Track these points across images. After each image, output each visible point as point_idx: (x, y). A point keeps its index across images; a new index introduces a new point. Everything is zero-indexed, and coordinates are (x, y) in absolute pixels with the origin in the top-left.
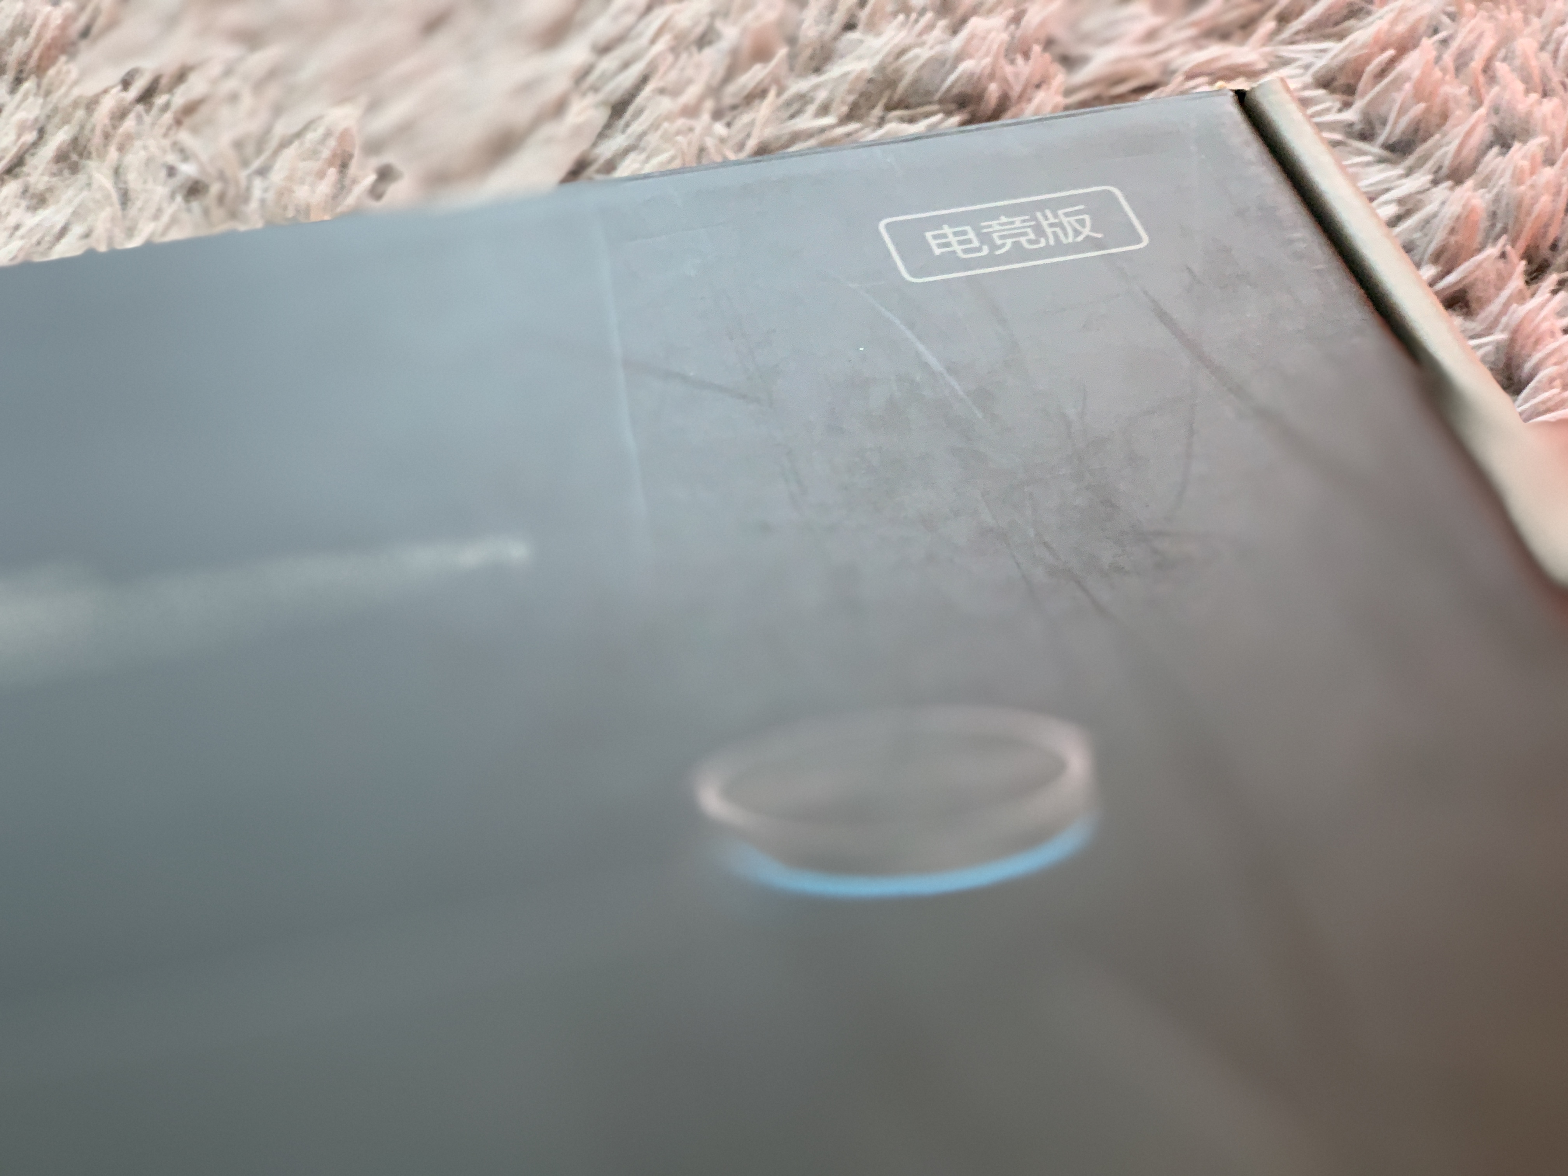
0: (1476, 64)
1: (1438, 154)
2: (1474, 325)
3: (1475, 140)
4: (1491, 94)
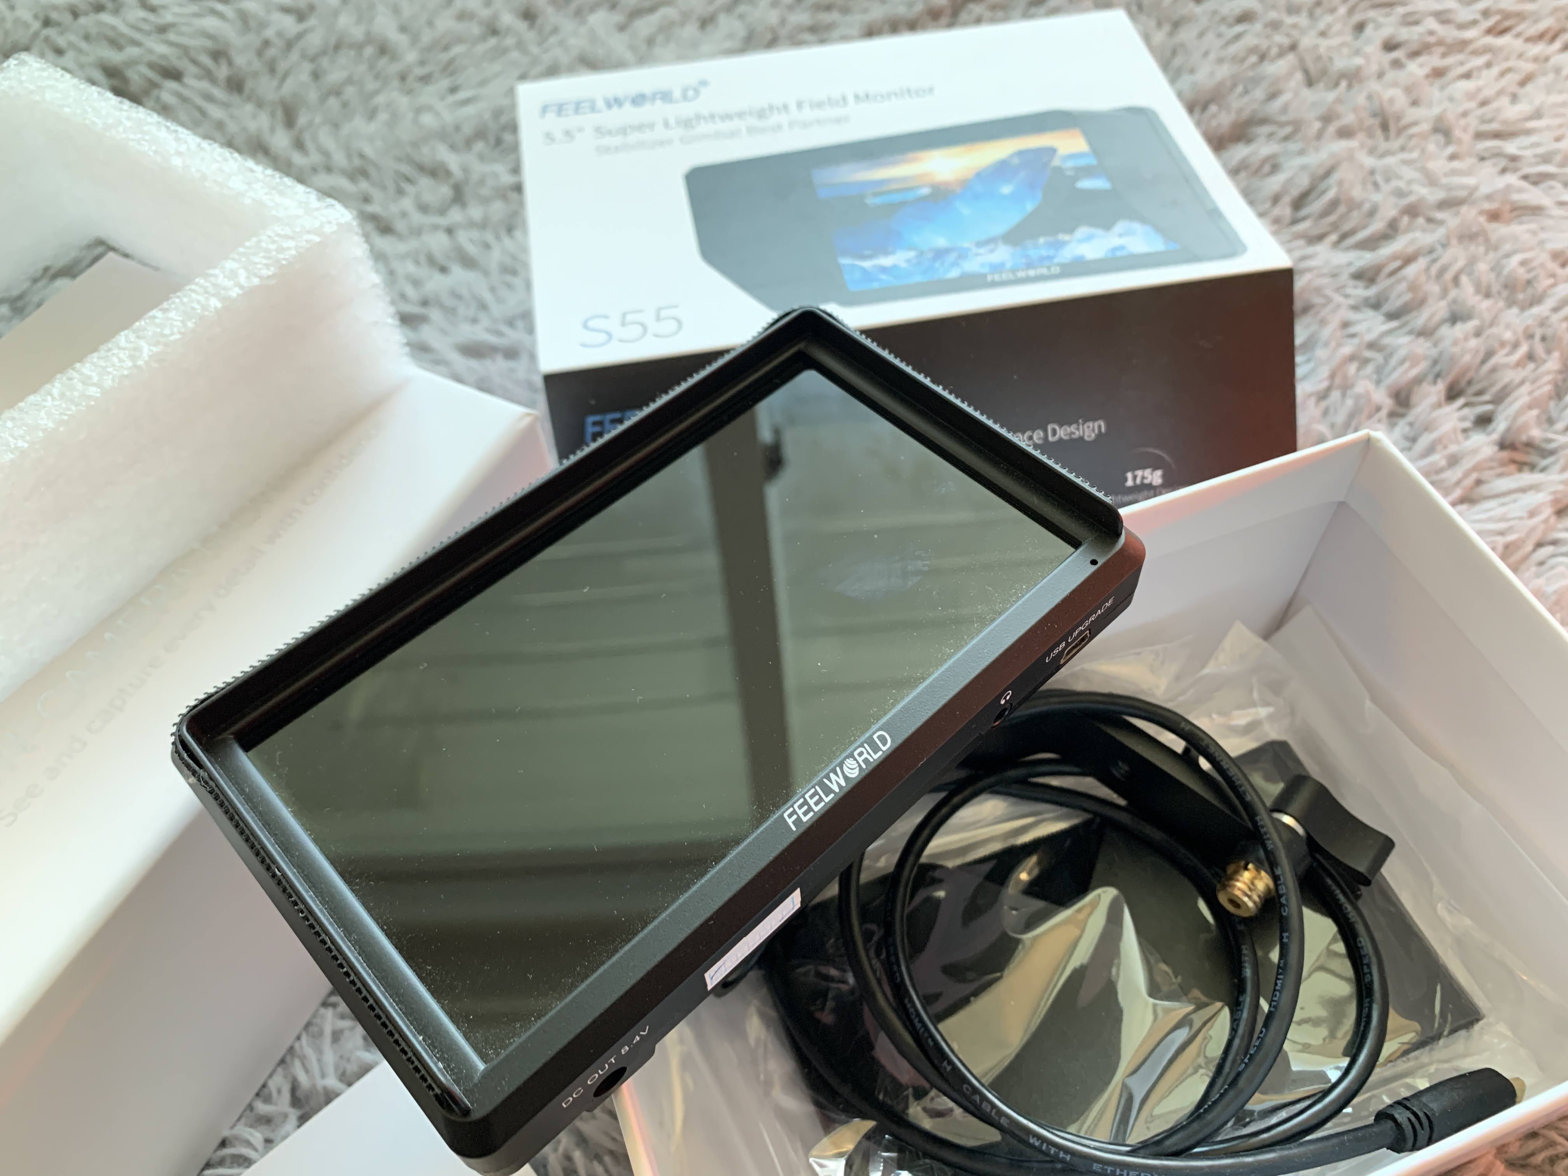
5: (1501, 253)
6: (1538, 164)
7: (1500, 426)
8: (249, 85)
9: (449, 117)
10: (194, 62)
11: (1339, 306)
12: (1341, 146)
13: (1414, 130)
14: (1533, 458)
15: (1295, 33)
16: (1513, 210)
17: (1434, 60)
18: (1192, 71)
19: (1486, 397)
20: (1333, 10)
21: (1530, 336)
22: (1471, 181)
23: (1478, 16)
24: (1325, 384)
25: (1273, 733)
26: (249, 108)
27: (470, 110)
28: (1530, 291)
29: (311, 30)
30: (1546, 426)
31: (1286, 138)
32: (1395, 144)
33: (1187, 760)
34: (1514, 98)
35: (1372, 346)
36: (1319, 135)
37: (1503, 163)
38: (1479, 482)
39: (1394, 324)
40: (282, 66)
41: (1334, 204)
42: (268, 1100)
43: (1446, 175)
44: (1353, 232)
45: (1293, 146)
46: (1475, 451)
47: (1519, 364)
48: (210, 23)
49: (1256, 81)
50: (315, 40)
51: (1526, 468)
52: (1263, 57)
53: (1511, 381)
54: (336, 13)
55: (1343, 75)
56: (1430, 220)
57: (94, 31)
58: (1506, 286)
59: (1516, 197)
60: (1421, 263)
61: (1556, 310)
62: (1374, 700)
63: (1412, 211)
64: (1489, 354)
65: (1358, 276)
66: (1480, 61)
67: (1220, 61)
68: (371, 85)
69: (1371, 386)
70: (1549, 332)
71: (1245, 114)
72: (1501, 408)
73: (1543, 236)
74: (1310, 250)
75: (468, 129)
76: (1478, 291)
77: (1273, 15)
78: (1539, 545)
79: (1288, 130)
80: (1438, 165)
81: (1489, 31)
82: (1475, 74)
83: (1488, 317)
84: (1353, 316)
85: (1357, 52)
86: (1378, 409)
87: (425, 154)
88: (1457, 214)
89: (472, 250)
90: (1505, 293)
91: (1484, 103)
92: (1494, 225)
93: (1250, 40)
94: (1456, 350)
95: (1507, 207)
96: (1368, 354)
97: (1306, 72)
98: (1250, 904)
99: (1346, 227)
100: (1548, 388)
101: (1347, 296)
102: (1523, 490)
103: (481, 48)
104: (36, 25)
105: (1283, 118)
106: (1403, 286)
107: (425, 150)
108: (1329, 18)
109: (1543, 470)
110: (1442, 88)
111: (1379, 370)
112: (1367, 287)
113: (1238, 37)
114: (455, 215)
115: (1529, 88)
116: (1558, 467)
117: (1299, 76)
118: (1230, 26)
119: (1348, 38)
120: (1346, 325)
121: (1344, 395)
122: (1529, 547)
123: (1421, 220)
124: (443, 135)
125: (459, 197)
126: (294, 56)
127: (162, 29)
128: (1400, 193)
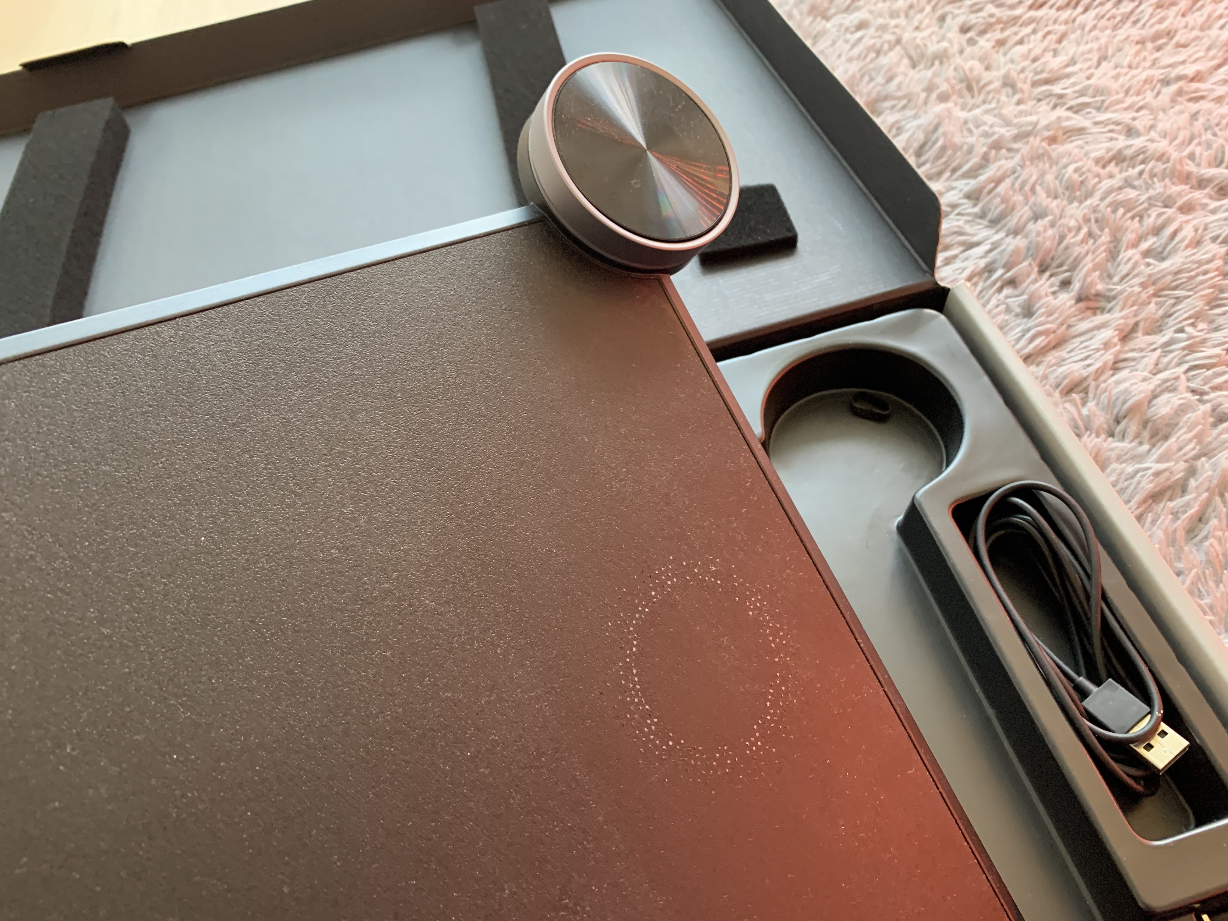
0: (1027, 188)
1: (1009, 224)
2: (1016, 292)
3: (1024, 218)
4: (1032, 200)
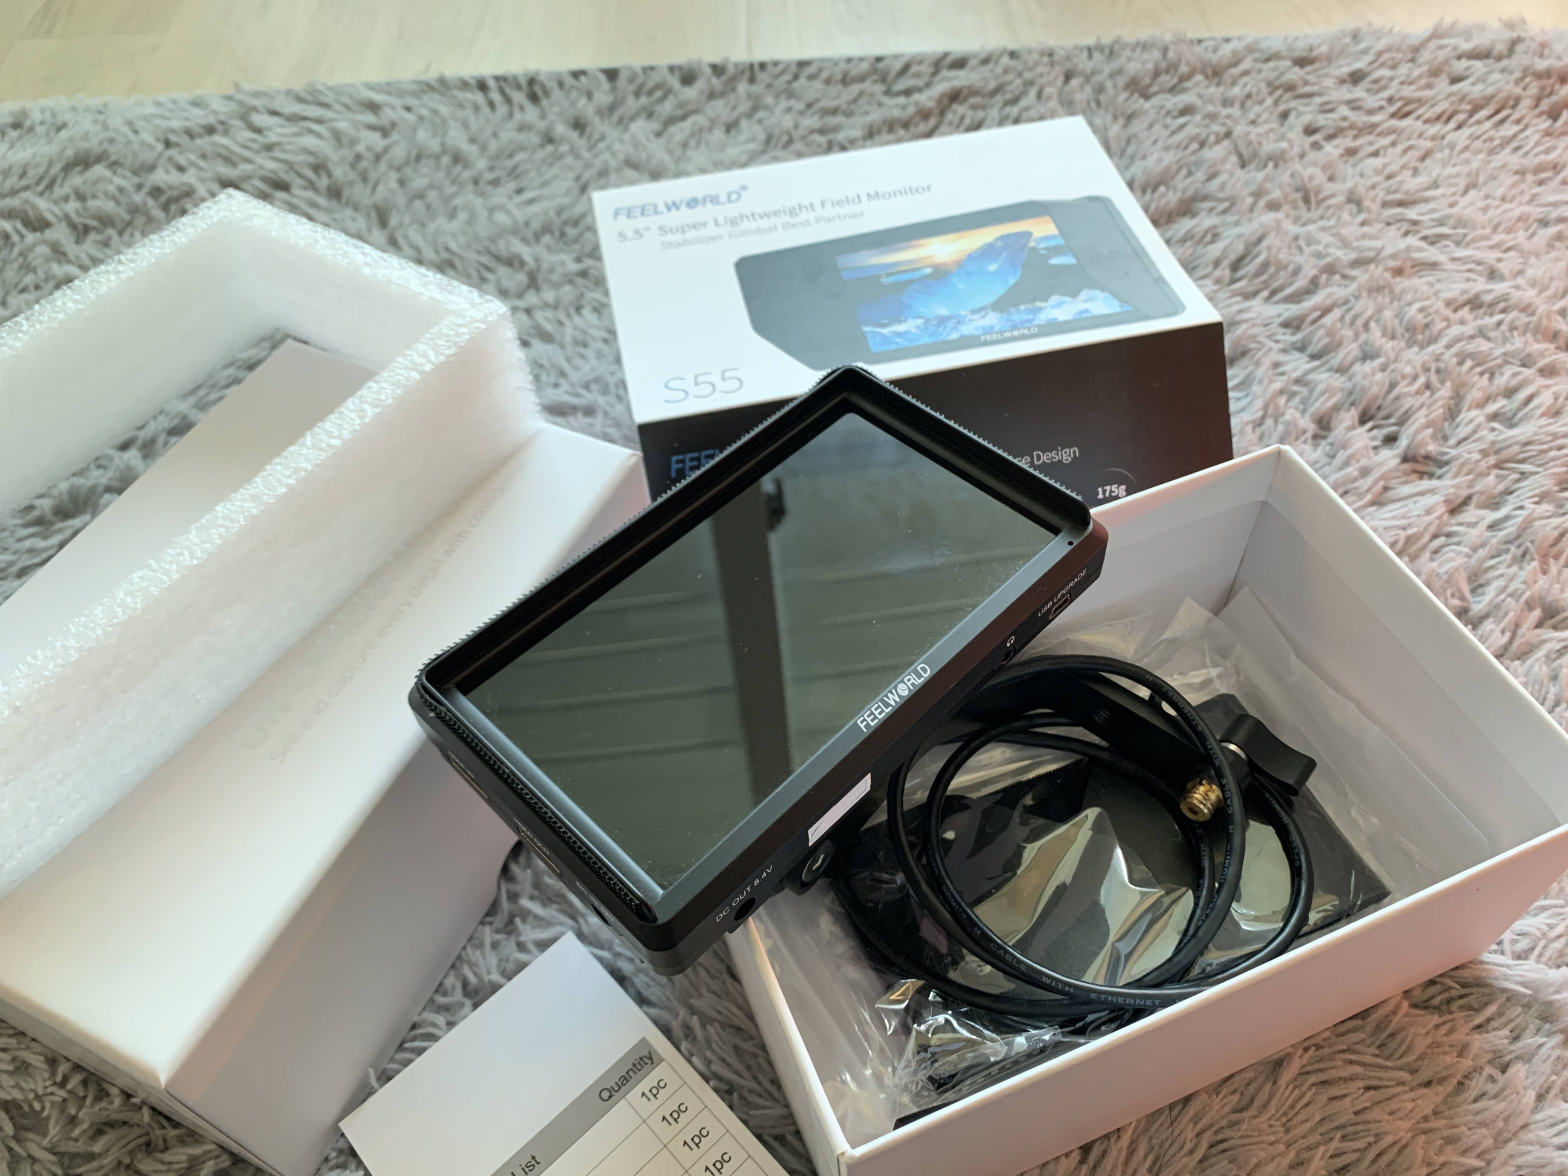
5: (1403, 302)
6: (1434, 226)
7: (1403, 443)
8: (346, 193)
9: (520, 215)
10: (300, 175)
11: (1270, 349)
12: (1269, 217)
13: (1332, 201)
14: (1431, 468)
15: (1229, 122)
16: (1413, 267)
17: (1347, 142)
18: (1144, 157)
19: (1392, 420)
20: (1261, 102)
21: (1427, 370)
22: (1378, 244)
23: (1384, 103)
24: (1260, 413)
25: (1222, 688)
26: (349, 212)
27: (536, 208)
28: (1427, 333)
29: (395, 143)
30: (1441, 442)
31: (1224, 212)
32: (1315, 214)
33: (1152, 704)
34: (1416, 172)
35: (1298, 381)
36: (1252, 209)
37: (1406, 226)
38: (1386, 489)
39: (1316, 363)
40: (373, 175)
41: (1265, 266)
42: (445, 994)
43: (1357, 239)
44: (1281, 289)
45: (1230, 218)
46: (1381, 464)
47: (1418, 393)
48: (310, 141)
49: (1198, 164)
50: (399, 153)
51: (1425, 477)
52: (1202, 144)
53: (1412, 406)
54: (414, 130)
55: (1270, 158)
56: (1344, 277)
57: (209, 150)
58: (1408, 330)
59: (1416, 255)
60: (1336, 313)
61: (1448, 347)
62: (1297, 655)
63: (1330, 270)
64: (1393, 385)
65: (1286, 325)
66: (1386, 141)
67: (1167, 148)
68: (450, 190)
69: (1298, 415)
70: (1442, 365)
71: (1190, 192)
72: (1404, 429)
73: (1438, 286)
74: (1247, 304)
75: (536, 225)
76: (1384, 335)
77: (1210, 108)
78: (1435, 537)
79: (1226, 205)
80: (1351, 231)
81: (1393, 115)
82: (1382, 152)
83: (1392, 355)
84: (1282, 358)
85: (1282, 138)
86: (1304, 432)
87: (501, 247)
88: (1367, 271)
89: (548, 327)
90: (1407, 335)
91: (1389, 177)
92: (1398, 279)
93: (1191, 130)
94: (1366, 383)
95: (1409, 264)
96: (1295, 388)
97: (1240, 155)
98: (1206, 811)
99: (1275, 285)
100: (1441, 410)
101: (1277, 342)
102: (1421, 494)
103: (540, 154)
104: (160, 147)
105: (1221, 195)
106: (1322, 332)
107: (502, 244)
108: (1257, 109)
109: (1440, 477)
110: (1355, 165)
111: (1304, 402)
112: (1293, 334)
113: (1182, 127)
114: (531, 298)
115: (1428, 162)
116: (1450, 474)
117: (1234, 159)
118: (1175, 118)
119: (1275, 125)
120: (1276, 365)
121: (1276, 422)
122: (1426, 538)
123: (1337, 277)
124: (515, 231)
125: (533, 283)
126: (382, 167)
127: (269, 148)
128: (1319, 256)
